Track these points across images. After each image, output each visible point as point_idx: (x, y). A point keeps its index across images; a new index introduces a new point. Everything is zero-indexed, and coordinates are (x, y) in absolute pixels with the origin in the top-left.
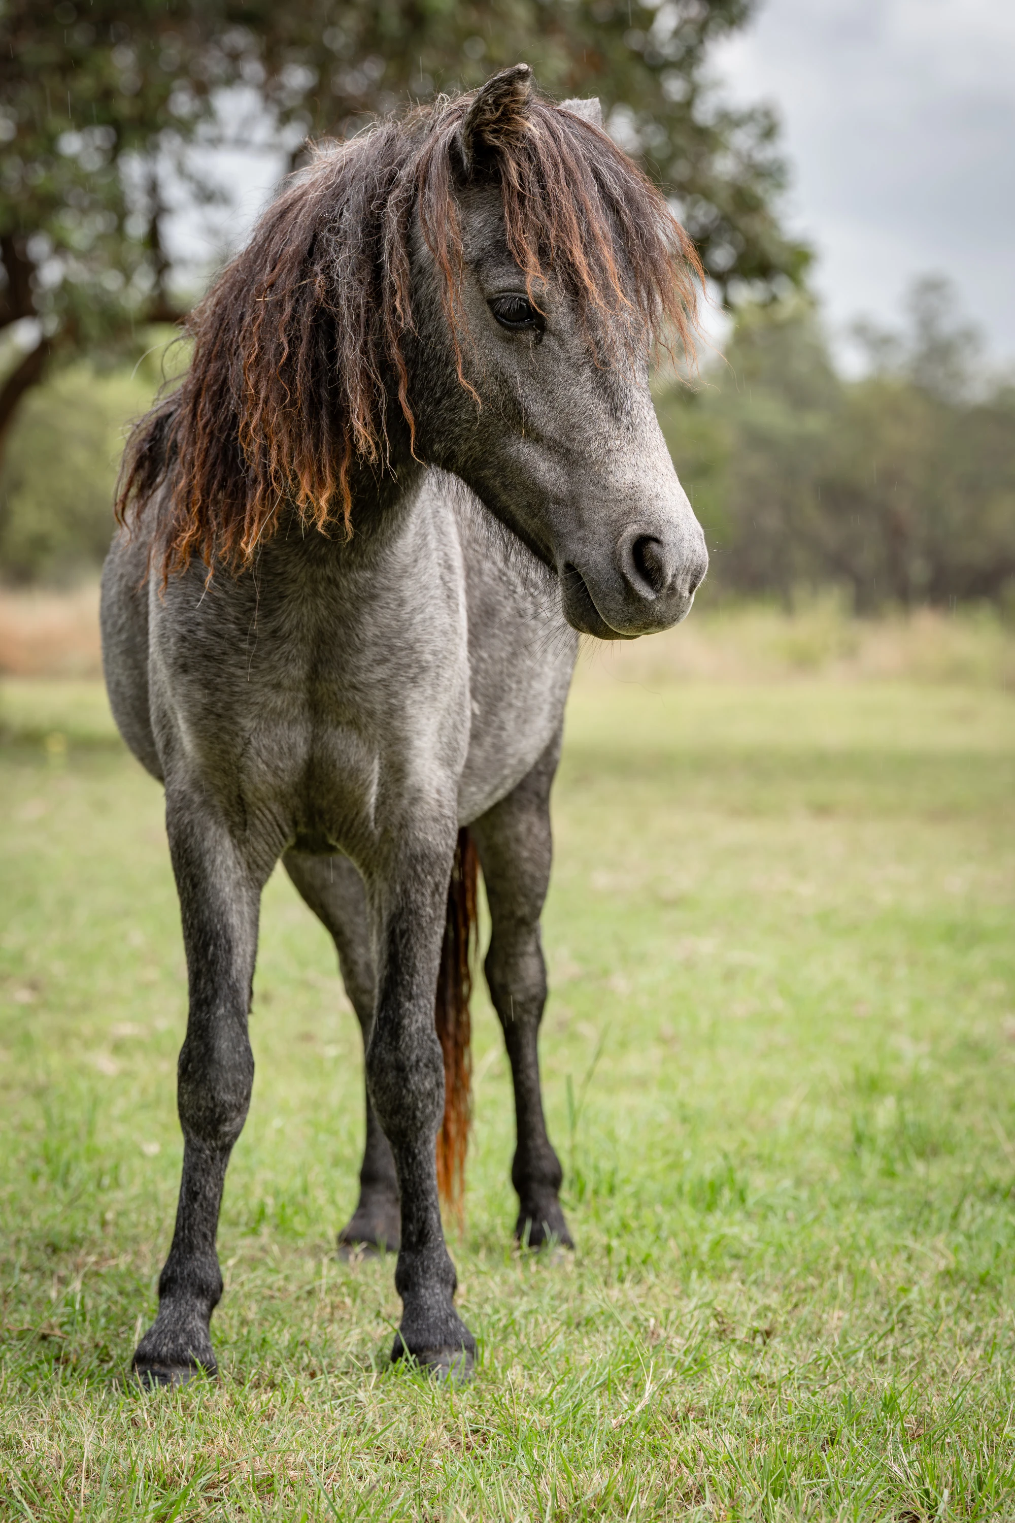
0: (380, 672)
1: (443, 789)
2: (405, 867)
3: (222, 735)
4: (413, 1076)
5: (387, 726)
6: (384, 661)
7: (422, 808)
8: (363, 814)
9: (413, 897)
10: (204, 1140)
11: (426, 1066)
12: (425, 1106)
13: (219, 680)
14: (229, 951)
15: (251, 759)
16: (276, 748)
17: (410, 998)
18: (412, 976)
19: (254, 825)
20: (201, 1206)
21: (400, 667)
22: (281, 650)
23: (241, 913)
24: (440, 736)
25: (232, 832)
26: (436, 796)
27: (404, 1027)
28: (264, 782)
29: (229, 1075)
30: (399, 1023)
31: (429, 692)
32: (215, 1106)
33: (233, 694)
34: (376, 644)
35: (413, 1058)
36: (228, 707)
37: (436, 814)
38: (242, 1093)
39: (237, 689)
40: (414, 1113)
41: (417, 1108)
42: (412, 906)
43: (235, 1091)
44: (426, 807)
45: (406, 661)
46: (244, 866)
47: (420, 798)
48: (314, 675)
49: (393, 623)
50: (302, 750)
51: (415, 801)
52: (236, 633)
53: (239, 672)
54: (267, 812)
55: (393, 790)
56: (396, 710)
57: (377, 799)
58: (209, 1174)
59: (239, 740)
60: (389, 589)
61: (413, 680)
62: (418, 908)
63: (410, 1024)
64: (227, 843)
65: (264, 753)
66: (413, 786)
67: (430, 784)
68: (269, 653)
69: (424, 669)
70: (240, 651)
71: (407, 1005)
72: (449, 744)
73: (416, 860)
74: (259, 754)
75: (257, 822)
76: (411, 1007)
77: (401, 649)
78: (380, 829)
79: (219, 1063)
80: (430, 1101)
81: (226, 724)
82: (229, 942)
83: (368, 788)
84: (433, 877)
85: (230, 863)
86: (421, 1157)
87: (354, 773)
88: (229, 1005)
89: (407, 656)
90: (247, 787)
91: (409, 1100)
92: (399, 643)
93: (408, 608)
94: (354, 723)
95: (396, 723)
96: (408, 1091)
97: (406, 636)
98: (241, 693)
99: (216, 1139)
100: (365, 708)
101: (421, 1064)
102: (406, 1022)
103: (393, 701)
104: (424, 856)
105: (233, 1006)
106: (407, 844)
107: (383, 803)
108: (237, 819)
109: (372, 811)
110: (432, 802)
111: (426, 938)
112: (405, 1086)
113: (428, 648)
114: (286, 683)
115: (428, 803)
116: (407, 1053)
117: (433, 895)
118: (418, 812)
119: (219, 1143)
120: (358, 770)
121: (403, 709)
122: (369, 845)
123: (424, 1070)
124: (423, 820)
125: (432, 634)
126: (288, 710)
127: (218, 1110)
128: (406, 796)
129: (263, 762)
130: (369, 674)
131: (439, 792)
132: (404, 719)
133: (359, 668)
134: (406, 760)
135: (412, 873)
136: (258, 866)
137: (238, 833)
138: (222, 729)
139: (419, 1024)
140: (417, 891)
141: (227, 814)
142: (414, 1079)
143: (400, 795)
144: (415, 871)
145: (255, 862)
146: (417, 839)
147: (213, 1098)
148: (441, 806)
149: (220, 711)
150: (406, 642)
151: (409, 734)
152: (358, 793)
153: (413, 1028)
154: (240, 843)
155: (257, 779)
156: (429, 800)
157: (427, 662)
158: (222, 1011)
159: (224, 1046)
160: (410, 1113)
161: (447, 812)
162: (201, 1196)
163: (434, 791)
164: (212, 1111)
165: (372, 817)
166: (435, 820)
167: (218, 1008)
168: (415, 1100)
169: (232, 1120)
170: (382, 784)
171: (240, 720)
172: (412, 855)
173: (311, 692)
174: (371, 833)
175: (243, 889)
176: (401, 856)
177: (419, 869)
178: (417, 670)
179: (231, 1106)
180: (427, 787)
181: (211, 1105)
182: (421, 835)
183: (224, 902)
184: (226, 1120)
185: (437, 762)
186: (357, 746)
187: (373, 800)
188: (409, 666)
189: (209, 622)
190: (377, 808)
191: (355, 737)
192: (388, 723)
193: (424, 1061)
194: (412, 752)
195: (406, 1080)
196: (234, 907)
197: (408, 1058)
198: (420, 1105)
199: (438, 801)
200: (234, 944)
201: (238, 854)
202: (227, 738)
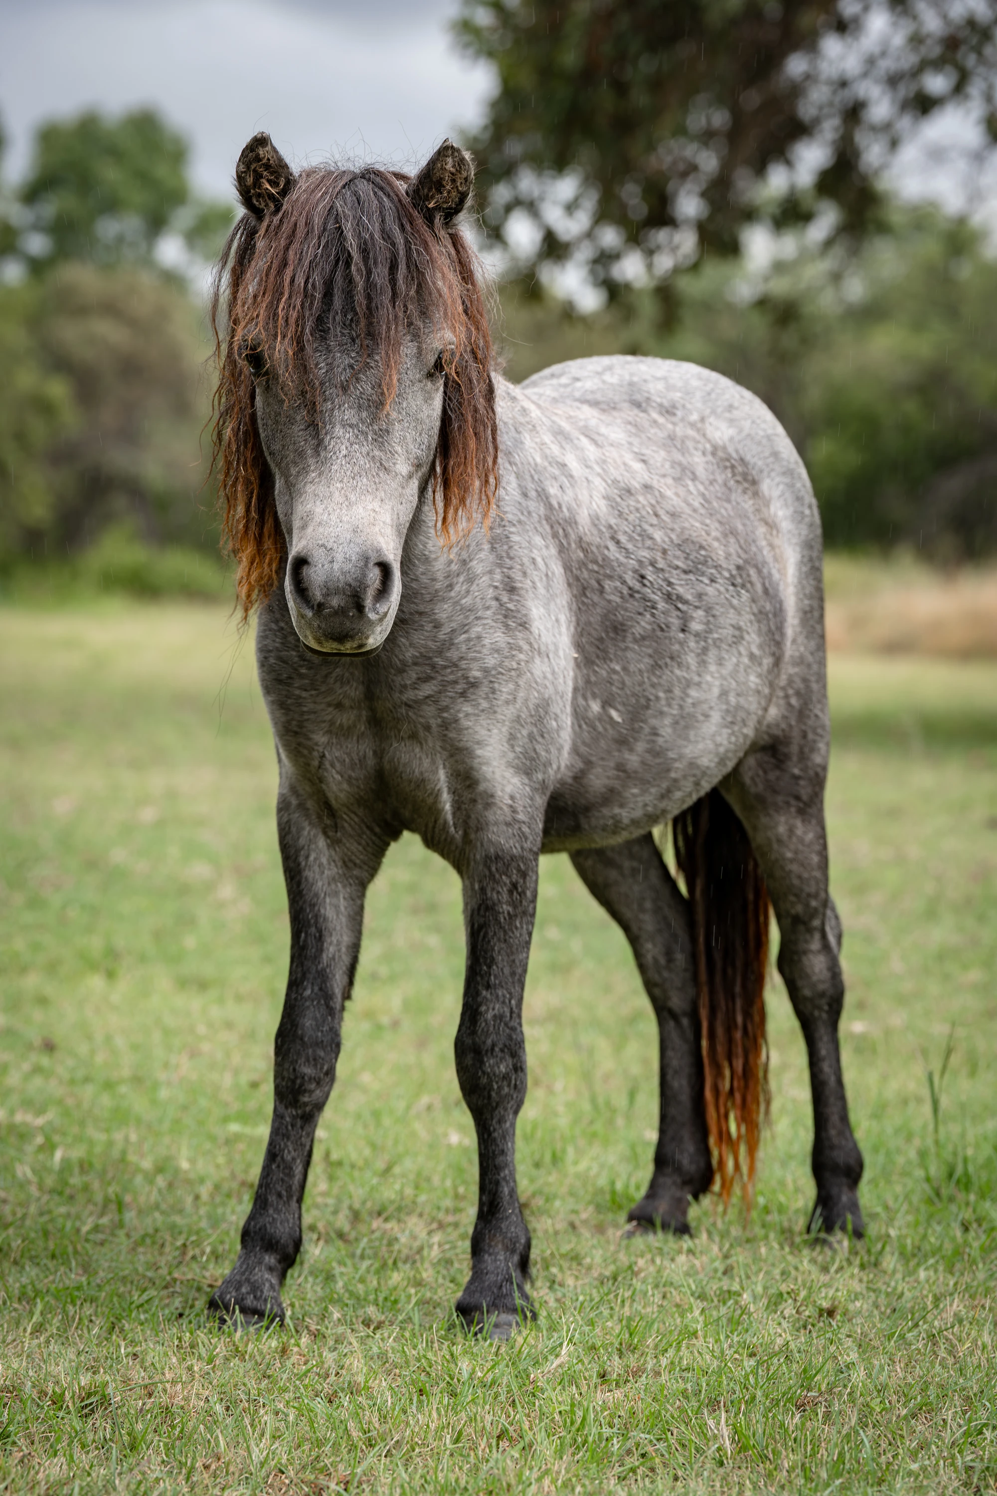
0: (427, 689)
1: (518, 796)
2: (481, 867)
3: (301, 749)
4: (489, 1059)
5: (444, 738)
6: (427, 679)
7: (495, 813)
8: (441, 821)
9: (489, 894)
10: (286, 1108)
11: (502, 1051)
12: (500, 1088)
13: (289, 701)
14: (320, 938)
15: (326, 770)
16: (347, 760)
17: (488, 987)
18: (489, 967)
19: (343, 827)
20: (278, 1166)
21: (445, 684)
22: (334, 675)
23: (337, 907)
24: (512, 746)
25: (325, 833)
26: (510, 802)
27: (481, 1013)
28: (341, 791)
29: (310, 1051)
30: (477, 1010)
31: (484, 704)
32: (296, 1078)
33: (303, 713)
34: (415, 664)
35: (489, 1042)
36: (301, 726)
37: (509, 819)
38: (322, 1068)
39: (305, 709)
40: (489, 1092)
41: (491, 1089)
42: (490, 903)
43: (315, 1065)
44: (499, 812)
45: (451, 677)
46: (340, 864)
47: (494, 804)
48: (370, 696)
49: (430, 643)
50: (371, 762)
51: (488, 806)
52: (296, 659)
53: (304, 694)
54: (353, 816)
55: (467, 795)
56: (450, 724)
57: (452, 806)
58: (288, 1138)
59: (315, 754)
60: (421, 614)
61: (463, 694)
62: (494, 904)
63: (487, 1011)
64: (322, 842)
65: (338, 765)
66: (485, 792)
67: (503, 791)
68: (326, 676)
69: (474, 685)
70: (302, 676)
71: (484, 993)
72: (525, 753)
73: (491, 860)
74: (333, 766)
75: (346, 825)
76: (489, 996)
77: (445, 667)
78: (460, 832)
79: (302, 1039)
80: (505, 1083)
81: (302, 740)
82: (320, 931)
83: (438, 794)
84: (509, 877)
85: (324, 860)
86: (496, 1135)
87: (421, 783)
88: (316, 988)
89: (452, 672)
90: (330, 795)
91: (484, 1080)
92: (440, 662)
93: (446, 629)
94: (414, 736)
95: (452, 735)
96: (484, 1072)
97: (448, 655)
98: (309, 712)
99: (296, 1108)
100: (420, 723)
101: (497, 1049)
102: (483, 1008)
103: (445, 715)
104: (497, 857)
105: (321, 989)
106: (482, 845)
107: (459, 809)
108: (328, 822)
109: (449, 817)
110: (505, 808)
111: (505, 932)
112: (481, 1068)
113: (475, 665)
114: (347, 703)
115: (501, 809)
116: (483, 1038)
117: (510, 892)
118: (491, 816)
119: (299, 1112)
120: (423, 780)
121: (456, 721)
122: (453, 848)
123: (500, 1054)
124: (496, 824)
125: (480, 652)
126: (355, 726)
127: (298, 1081)
128: (480, 801)
129: (338, 772)
130: (417, 692)
131: (512, 798)
132: (460, 731)
133: (405, 686)
134: (472, 768)
135: (487, 873)
136: (355, 864)
137: (331, 834)
138: (299, 744)
139: (496, 1011)
140: (493, 889)
141: (319, 817)
142: (490, 1062)
143: (474, 801)
144: (490, 870)
145: (351, 860)
146: (490, 841)
147: (294, 1070)
148: (514, 811)
149: (295, 729)
150: (447, 659)
151: (469, 744)
152: (430, 800)
153: (489, 1016)
154: (334, 843)
155: (335, 788)
156: (501, 805)
157: (475, 678)
158: (308, 992)
159: (307, 1024)
160: (486, 1093)
161: (521, 817)
162: (279, 1158)
163: (507, 797)
164: (294, 1082)
165: (451, 823)
166: (508, 824)
167: (305, 989)
168: (490, 1083)
169: (311, 1092)
170: (453, 792)
171: (314, 736)
172: (486, 856)
173: (372, 709)
174: (453, 838)
175: (339, 885)
176: (478, 857)
177: (494, 869)
178: (465, 686)
179: (310, 1079)
180: (500, 793)
181: (292, 1077)
182: (494, 838)
183: (316, 895)
184: (305, 1091)
185: (511, 770)
186: (420, 759)
187: (448, 807)
188: (456, 682)
189: (277, 649)
190: (454, 814)
191: (417, 750)
192: (445, 735)
193: (501, 1046)
194: (477, 761)
195: (482, 1062)
196: (328, 900)
197: (484, 1043)
198: (495, 1087)
199: (511, 806)
200: (325, 933)
201: (333, 853)
202: (305, 752)
